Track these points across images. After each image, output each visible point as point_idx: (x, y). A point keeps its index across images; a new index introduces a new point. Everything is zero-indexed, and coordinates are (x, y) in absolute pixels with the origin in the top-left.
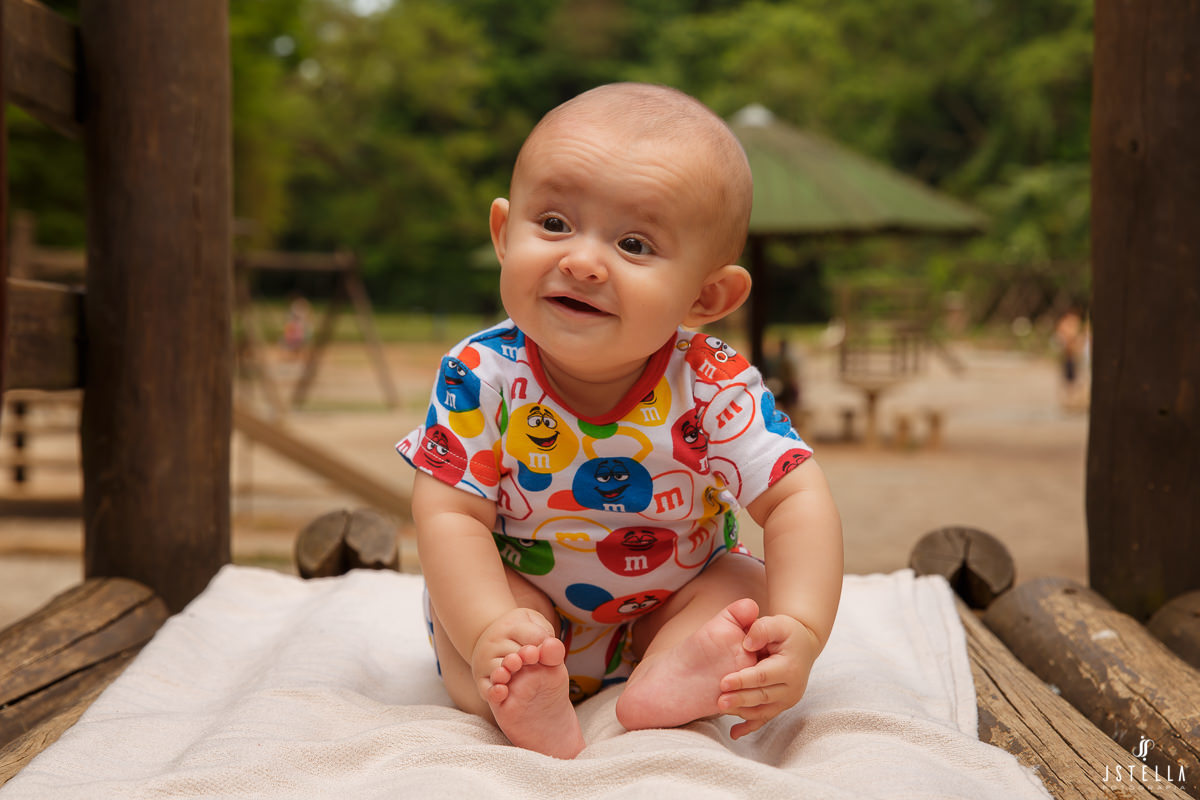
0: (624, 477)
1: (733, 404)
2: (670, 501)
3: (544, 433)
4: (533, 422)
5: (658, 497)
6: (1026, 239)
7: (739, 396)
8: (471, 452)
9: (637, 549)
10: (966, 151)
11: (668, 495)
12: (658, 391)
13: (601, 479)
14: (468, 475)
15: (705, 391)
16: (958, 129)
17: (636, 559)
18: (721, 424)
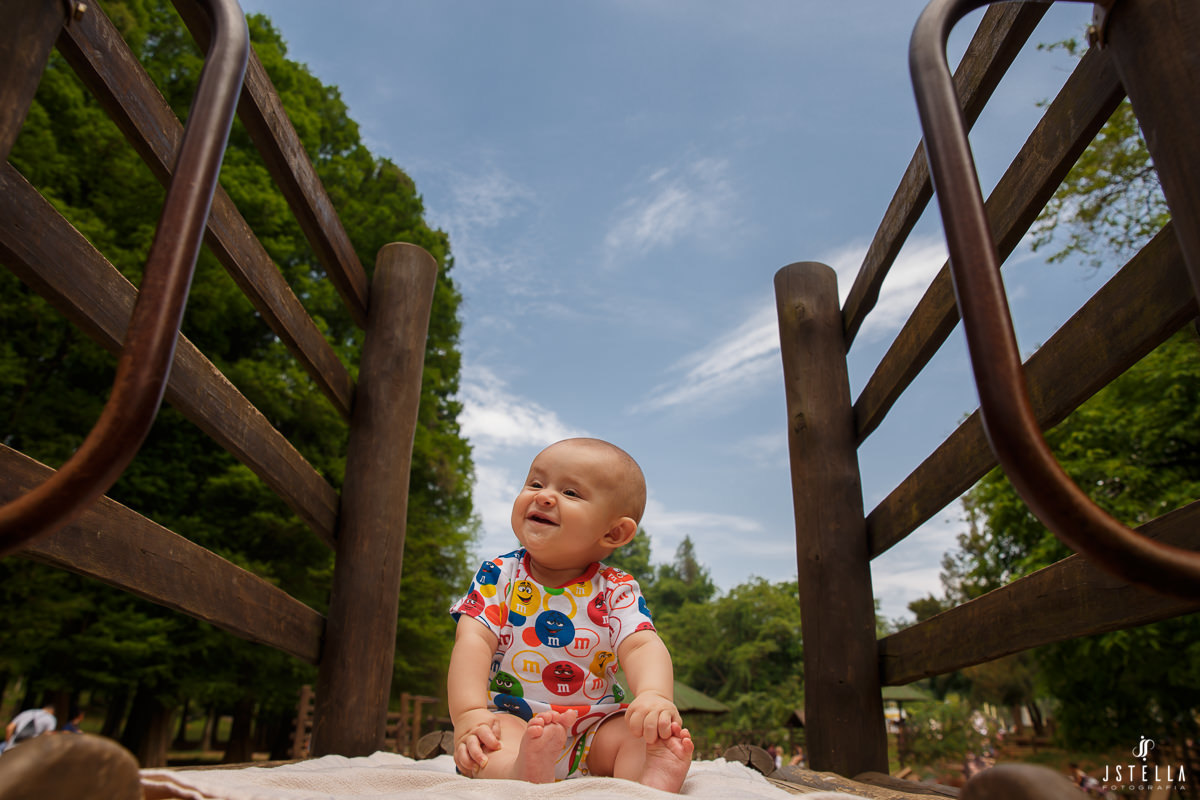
0: (561, 625)
1: (624, 594)
2: (582, 644)
3: (525, 595)
4: (521, 589)
5: (577, 640)
6: (744, 720)
7: (628, 591)
8: (488, 603)
9: (564, 680)
10: (721, 685)
11: (583, 640)
12: (586, 583)
13: (549, 623)
14: (483, 614)
15: (611, 585)
16: (717, 678)
17: (563, 686)
18: (617, 601)
